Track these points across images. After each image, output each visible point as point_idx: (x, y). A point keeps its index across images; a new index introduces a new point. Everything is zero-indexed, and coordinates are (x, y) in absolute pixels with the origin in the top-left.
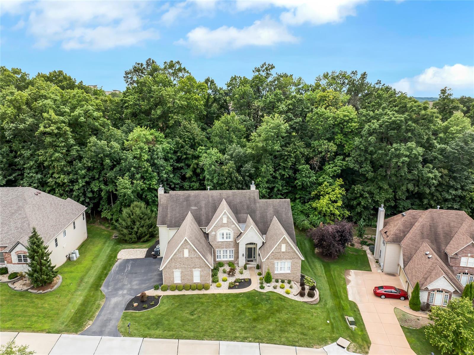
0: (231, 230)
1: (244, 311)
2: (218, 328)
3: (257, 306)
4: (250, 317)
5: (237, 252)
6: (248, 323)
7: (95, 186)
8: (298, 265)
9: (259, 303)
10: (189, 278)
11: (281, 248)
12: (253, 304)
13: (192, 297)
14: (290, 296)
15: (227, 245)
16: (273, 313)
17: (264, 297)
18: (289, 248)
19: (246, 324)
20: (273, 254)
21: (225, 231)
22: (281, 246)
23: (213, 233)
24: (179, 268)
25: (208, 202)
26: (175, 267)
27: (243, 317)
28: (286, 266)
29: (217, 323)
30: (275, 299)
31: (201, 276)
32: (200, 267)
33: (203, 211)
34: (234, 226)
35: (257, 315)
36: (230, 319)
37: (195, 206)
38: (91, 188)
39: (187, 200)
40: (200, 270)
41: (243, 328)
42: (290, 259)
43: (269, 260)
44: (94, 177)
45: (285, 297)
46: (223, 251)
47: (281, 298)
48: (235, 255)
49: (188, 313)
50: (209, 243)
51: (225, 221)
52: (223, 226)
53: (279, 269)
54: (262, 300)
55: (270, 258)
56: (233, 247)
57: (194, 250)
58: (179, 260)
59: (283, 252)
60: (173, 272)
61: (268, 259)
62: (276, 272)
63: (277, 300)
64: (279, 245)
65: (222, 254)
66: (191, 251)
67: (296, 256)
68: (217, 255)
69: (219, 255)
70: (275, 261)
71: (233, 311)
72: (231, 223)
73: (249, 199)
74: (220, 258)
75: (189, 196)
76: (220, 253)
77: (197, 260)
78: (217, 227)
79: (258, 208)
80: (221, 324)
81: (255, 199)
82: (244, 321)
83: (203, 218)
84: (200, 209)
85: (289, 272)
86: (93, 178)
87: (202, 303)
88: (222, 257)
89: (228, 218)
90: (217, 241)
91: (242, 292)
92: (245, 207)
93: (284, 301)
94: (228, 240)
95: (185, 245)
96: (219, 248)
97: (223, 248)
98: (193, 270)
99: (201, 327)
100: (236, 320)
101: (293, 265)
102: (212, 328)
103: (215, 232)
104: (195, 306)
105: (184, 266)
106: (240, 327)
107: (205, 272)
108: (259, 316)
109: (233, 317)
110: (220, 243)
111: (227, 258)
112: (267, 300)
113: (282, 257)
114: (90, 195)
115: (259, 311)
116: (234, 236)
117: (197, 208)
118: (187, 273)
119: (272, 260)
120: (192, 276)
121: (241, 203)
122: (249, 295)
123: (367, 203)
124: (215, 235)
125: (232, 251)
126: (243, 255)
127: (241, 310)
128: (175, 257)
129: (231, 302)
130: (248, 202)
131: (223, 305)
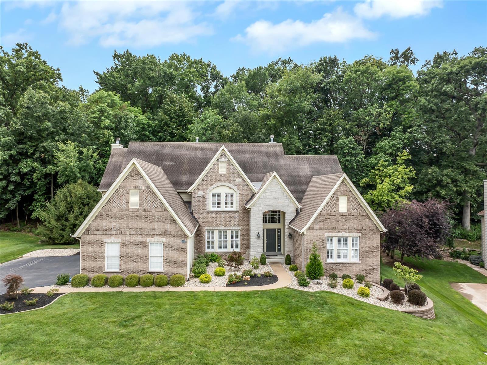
0: (235, 188)
1: (265, 322)
2: (190, 357)
3: (297, 315)
4: (283, 336)
5: (246, 235)
6: (277, 348)
7: (25, 166)
8: (375, 246)
9: (302, 308)
10: (138, 260)
11: (336, 206)
12: (287, 310)
13: (137, 296)
14: (371, 301)
15: (228, 218)
16: (342, 328)
17: (311, 299)
18: (354, 204)
19: (274, 351)
20: (321, 219)
21: (223, 191)
22: (338, 200)
23: (200, 193)
24: (115, 235)
25: (196, 156)
26: (108, 232)
27: (265, 334)
28: (350, 248)
29: (189, 346)
30: (338, 303)
31: (166, 256)
32: (164, 235)
33: (186, 167)
34: (240, 180)
35: (303, 331)
36: (226, 338)
37: (172, 160)
38: (19, 169)
39: (158, 154)
40: (163, 240)
41: (266, 358)
42: (358, 230)
43: (314, 232)
44: (27, 152)
45: (361, 302)
46: (220, 233)
47: (352, 304)
48: (242, 240)
49: (115, 322)
50: (192, 213)
51: (223, 169)
52: (219, 178)
53: (335, 253)
54: (308, 303)
55: (316, 227)
56: (238, 224)
57: (152, 192)
58: (118, 215)
59: (343, 215)
60: (102, 246)
61: (311, 228)
62: (329, 261)
63: (342, 304)
64: (332, 197)
65: (216, 239)
66: (145, 195)
67: (369, 224)
68: (206, 240)
69: (211, 240)
70: (327, 234)
71: (236, 322)
72: (236, 175)
73: (267, 153)
74: (213, 247)
75: (163, 148)
76: (213, 238)
77: (158, 216)
78: (207, 182)
79: (284, 166)
80: (202, 349)
81: (276, 155)
82: (268, 343)
83: (184, 178)
84: (180, 164)
85: (356, 260)
86: (24, 155)
87: (159, 306)
88: (216, 245)
89: (229, 163)
90: (208, 210)
91: (259, 289)
92: (261, 164)
93: (361, 309)
94: (229, 209)
95: (131, 179)
96: (210, 224)
97: (219, 225)
98: (149, 240)
99: (140, 353)
100: (244, 341)
101: (364, 243)
102: (173, 357)
103: (204, 191)
104: (140, 310)
105: (127, 230)
106: (255, 356)
107: (176, 246)
108: (307, 335)
109: (235, 333)
110: (213, 215)
111: (226, 247)
112: (320, 305)
113: (341, 224)
114: (15, 179)
115: (305, 325)
116: (241, 200)
117: (174, 163)
118: (134, 247)
119: (320, 232)
120: (145, 254)
121: (252, 158)
122: (274, 296)
123: (450, 193)
124: (204, 198)
125: (237, 233)
126: (258, 236)
127: (257, 320)
128: (108, 208)
129: (232, 304)
130: (265, 157)
131: (211, 310)
